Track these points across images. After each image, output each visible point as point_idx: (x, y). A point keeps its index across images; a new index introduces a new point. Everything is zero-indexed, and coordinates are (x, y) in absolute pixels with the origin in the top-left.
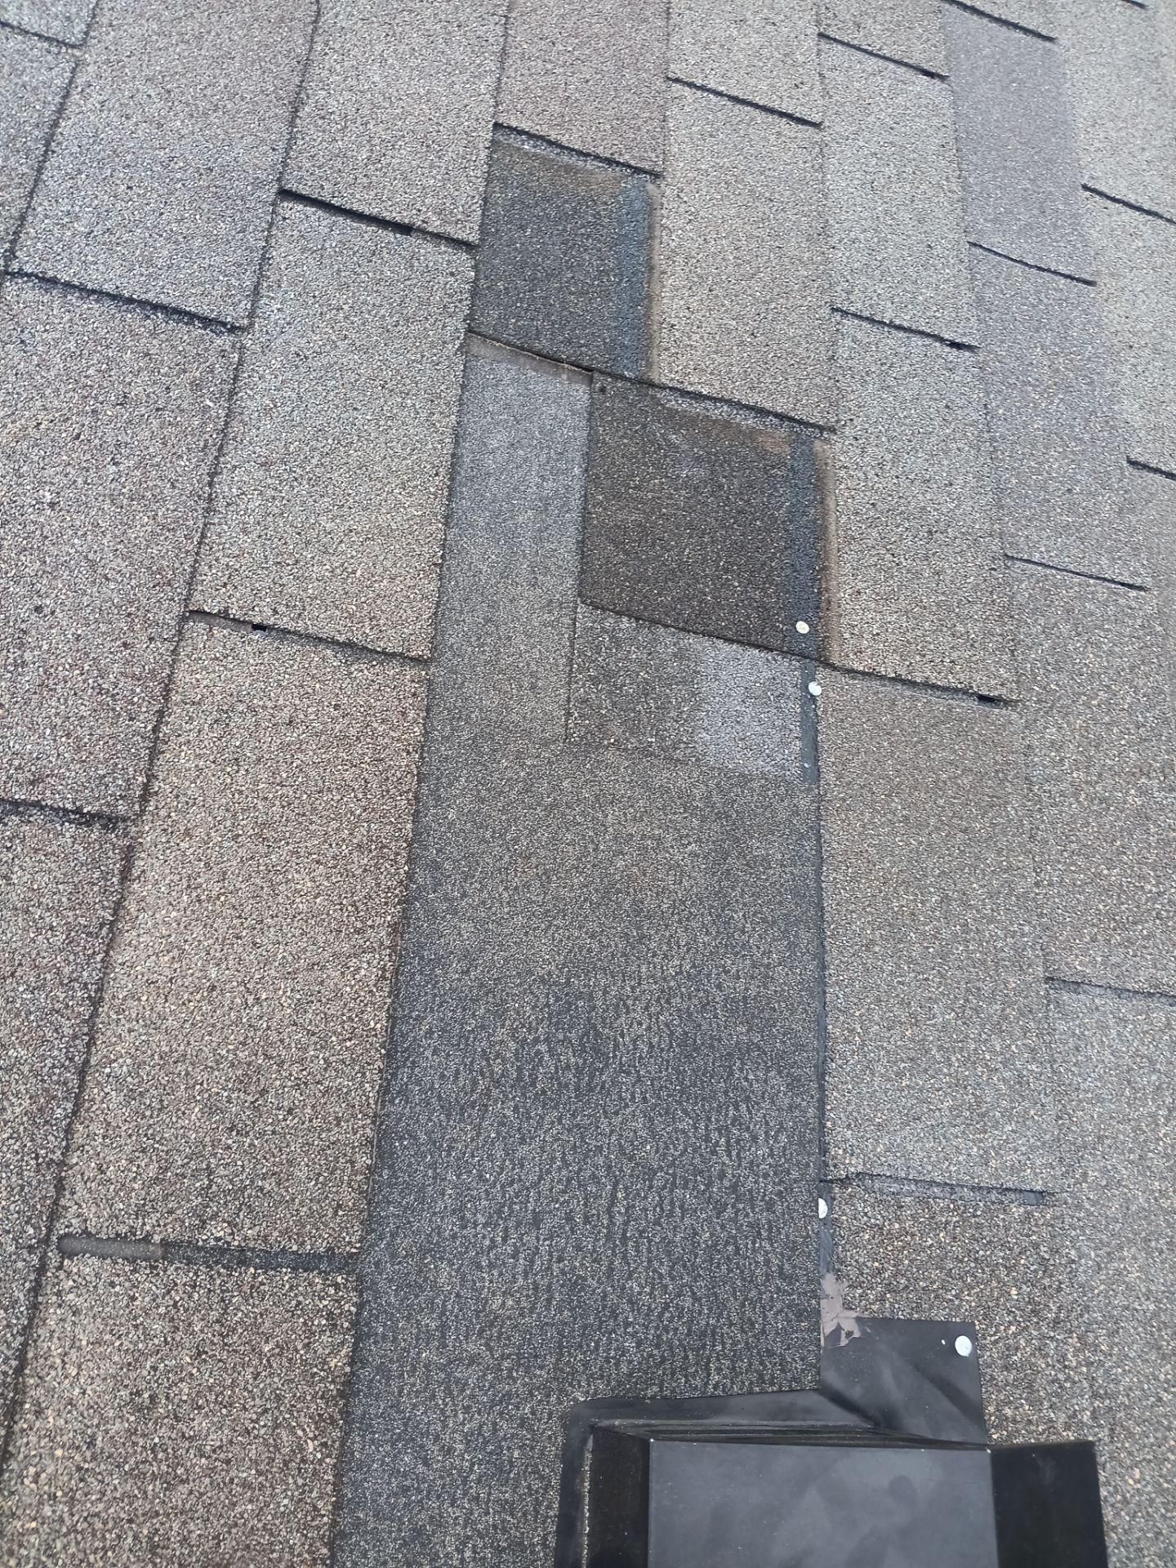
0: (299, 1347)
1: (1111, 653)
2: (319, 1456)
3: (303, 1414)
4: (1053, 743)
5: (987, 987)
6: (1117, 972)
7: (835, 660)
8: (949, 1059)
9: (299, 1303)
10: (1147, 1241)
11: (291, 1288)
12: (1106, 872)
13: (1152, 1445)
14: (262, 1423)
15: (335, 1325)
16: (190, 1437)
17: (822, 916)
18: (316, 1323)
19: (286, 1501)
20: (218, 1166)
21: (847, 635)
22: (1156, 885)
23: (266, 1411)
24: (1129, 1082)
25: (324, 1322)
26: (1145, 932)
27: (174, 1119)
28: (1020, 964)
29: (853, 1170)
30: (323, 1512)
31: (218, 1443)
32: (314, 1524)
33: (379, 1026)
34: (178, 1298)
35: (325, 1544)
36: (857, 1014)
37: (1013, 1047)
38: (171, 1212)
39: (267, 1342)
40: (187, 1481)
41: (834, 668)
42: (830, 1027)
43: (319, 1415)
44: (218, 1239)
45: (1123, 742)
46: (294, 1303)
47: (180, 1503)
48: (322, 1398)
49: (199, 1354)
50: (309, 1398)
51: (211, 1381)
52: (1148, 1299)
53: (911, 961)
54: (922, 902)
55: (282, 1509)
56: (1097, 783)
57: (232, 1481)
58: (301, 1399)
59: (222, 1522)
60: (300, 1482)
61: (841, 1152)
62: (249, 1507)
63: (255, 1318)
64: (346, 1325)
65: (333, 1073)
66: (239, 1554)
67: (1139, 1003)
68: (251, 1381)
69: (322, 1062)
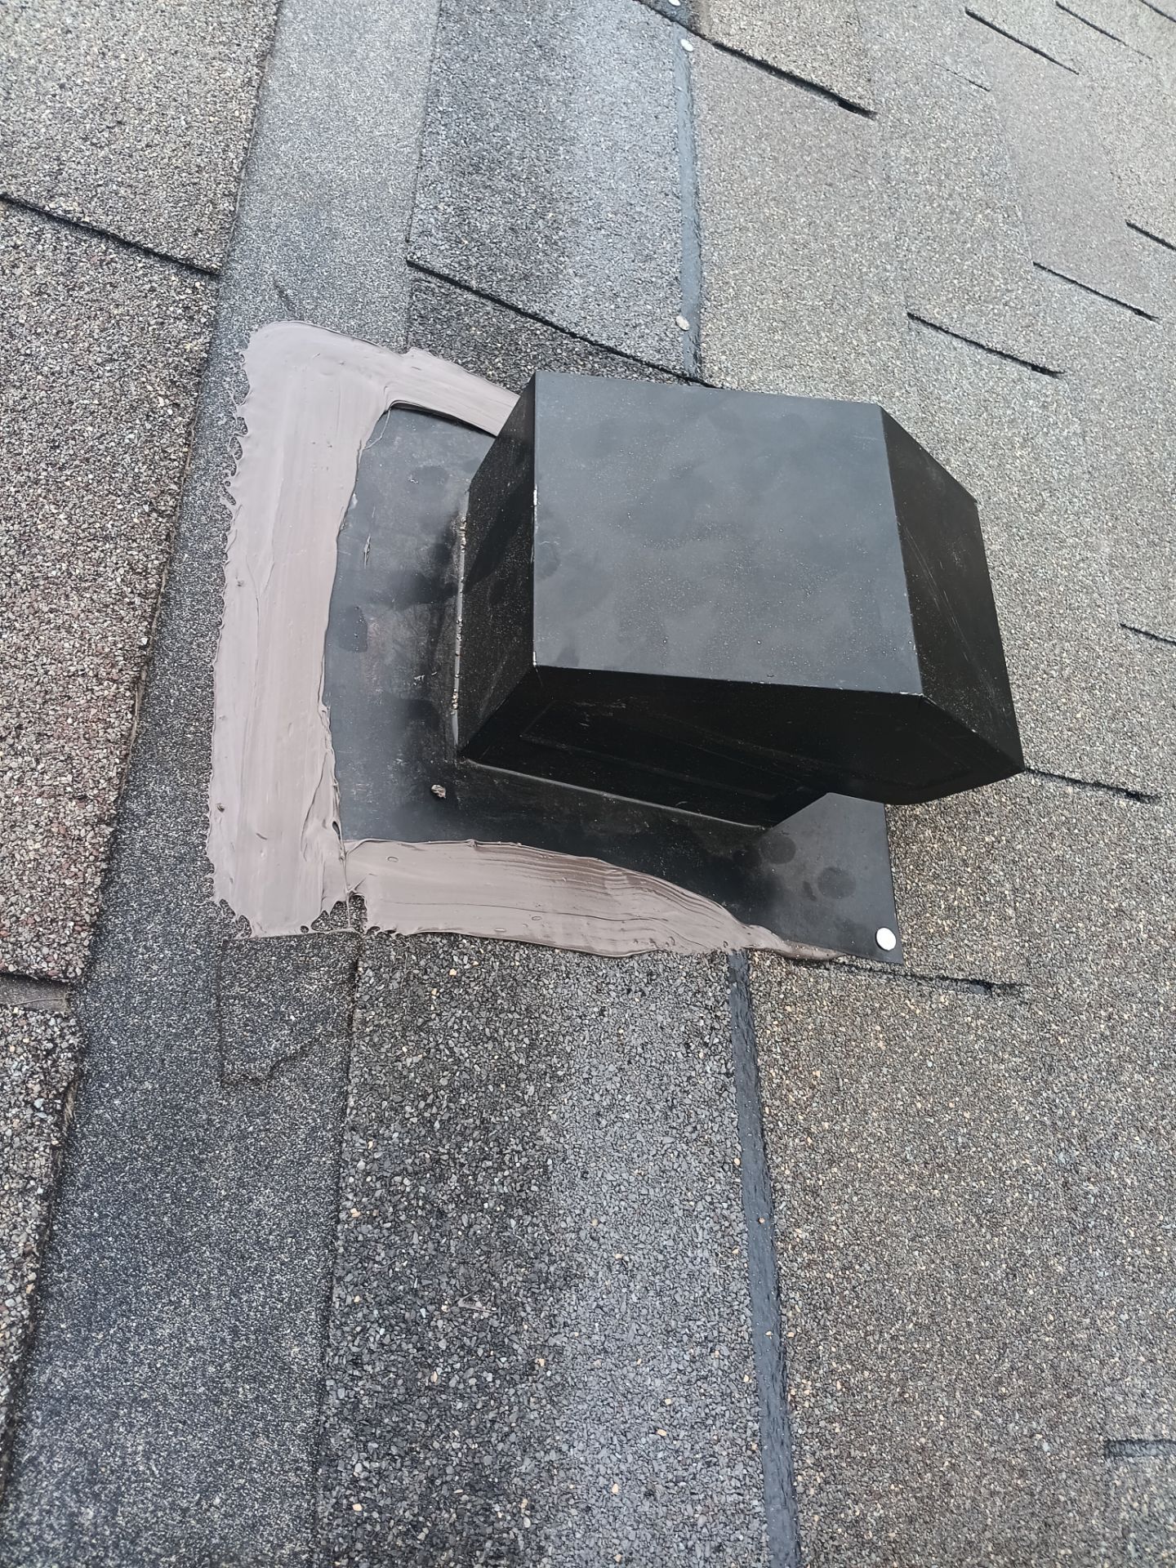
0: (152, 322)
1: (955, 118)
2: (170, 412)
3: (154, 374)
4: (906, 159)
5: (854, 295)
6: (972, 329)
7: (705, 31)
8: (818, 334)
9: (153, 290)
10: (1008, 526)
11: (145, 275)
12: (958, 260)
13: (1021, 675)
14: (108, 368)
15: (192, 318)
16: (26, 355)
17: (697, 193)
18: (171, 309)
19: (132, 436)
20: (69, 160)
21: (716, 20)
22: (1006, 284)
23: (112, 360)
24: (986, 408)
25: (180, 311)
26: (996, 311)
27: (22, 111)
28: (882, 286)
29: (728, 385)
30: (173, 457)
31: (58, 368)
32: (162, 464)
33: (244, 116)
34: (19, 243)
35: (175, 483)
36: (731, 272)
37: (879, 344)
38: (15, 177)
39: (117, 306)
40: (20, 387)
41: (703, 37)
42: (705, 273)
43: (171, 381)
44: (65, 211)
45: (970, 180)
46: (148, 287)
47: (11, 402)
48: (176, 369)
49: (40, 293)
50: (161, 365)
51: (53, 317)
52: (1011, 568)
53: (781, 253)
54: (793, 219)
55: (127, 441)
56: (947, 199)
57: (71, 403)
58: (152, 362)
59: (59, 431)
60: (148, 426)
61: (716, 368)
62: (90, 429)
63: (105, 285)
64: (203, 320)
65: (195, 135)
66: (77, 462)
67: (994, 358)
68: (97, 331)
69: (183, 123)
